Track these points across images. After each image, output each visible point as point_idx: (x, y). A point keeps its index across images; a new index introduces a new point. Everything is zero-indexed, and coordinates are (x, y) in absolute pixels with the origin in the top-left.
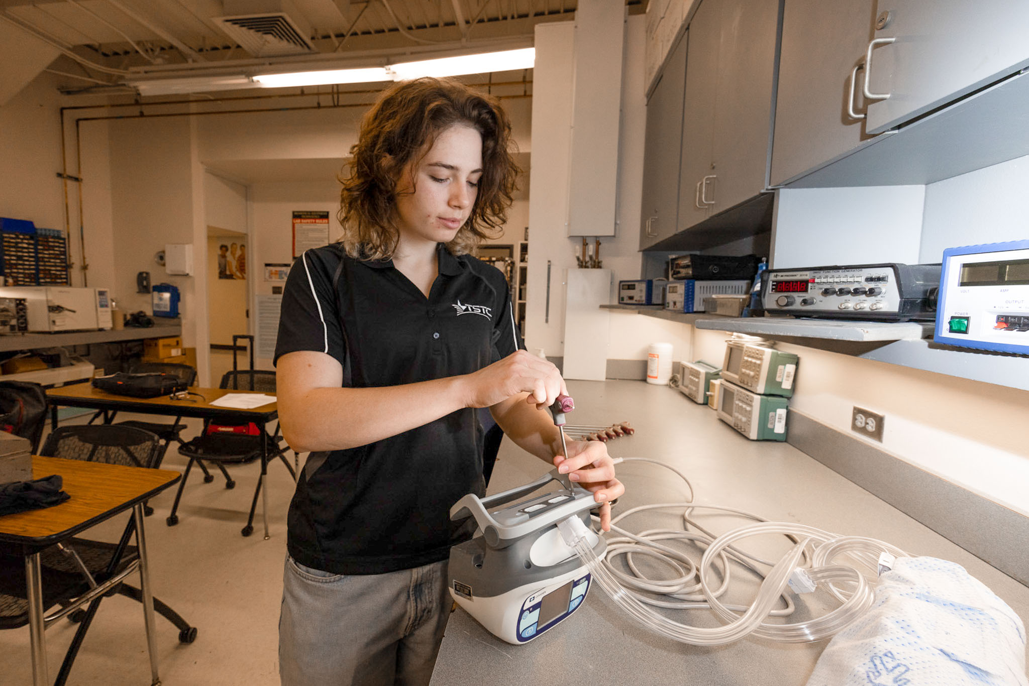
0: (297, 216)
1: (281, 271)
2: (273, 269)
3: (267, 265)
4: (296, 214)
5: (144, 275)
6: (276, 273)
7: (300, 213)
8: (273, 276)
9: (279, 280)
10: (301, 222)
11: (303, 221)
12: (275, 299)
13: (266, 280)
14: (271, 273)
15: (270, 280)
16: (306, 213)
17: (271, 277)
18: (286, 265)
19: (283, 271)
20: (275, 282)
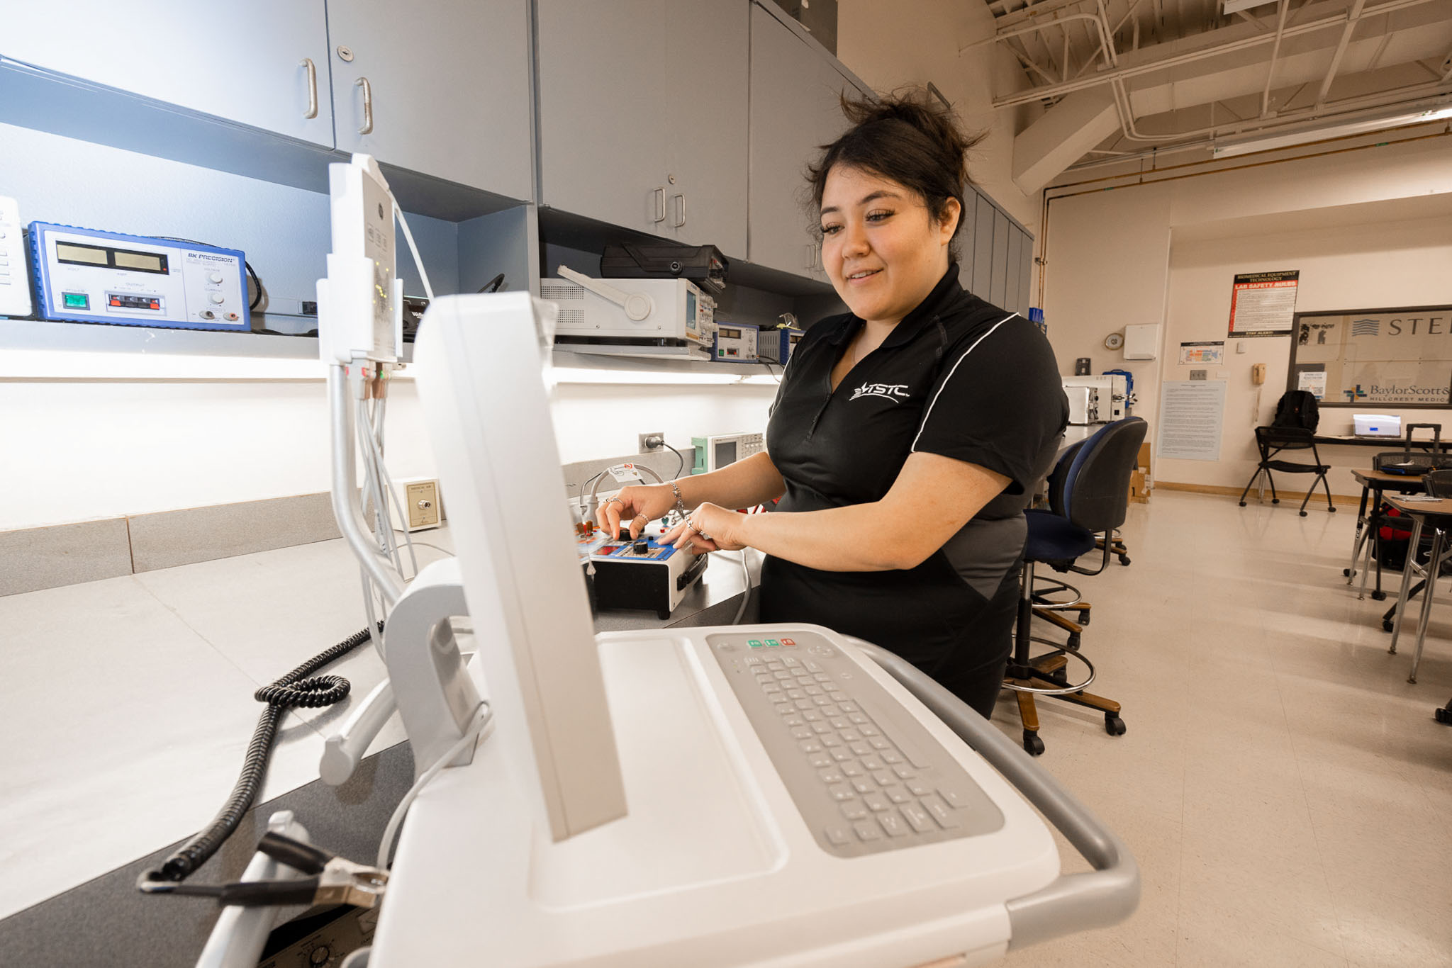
0: (1239, 280)
1: (1206, 351)
2: (1193, 349)
3: (1183, 345)
4: (1239, 277)
5: (1084, 362)
6: (1199, 353)
7: (1247, 277)
8: (1194, 358)
9: (1203, 362)
10: (1248, 288)
11: (1251, 286)
12: (1194, 386)
13: (1181, 363)
14: (1191, 354)
15: (1189, 362)
16: (1258, 276)
17: (1189, 360)
18: (1216, 343)
19: (1210, 351)
20: (1197, 365)
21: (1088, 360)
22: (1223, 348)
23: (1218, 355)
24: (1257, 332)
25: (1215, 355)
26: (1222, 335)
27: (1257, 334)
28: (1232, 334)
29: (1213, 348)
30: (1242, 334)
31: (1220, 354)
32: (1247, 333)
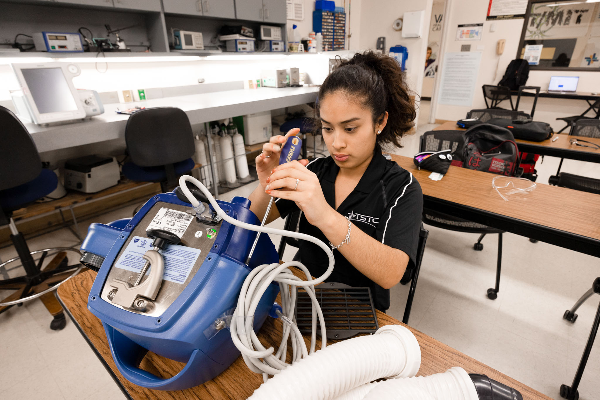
1: (472, 31)
2: (465, 29)
3: (460, 26)
5: (382, 40)
6: (468, 33)
8: (464, 36)
9: (470, 39)
12: (462, 56)
13: (457, 40)
14: (463, 33)
15: (461, 39)
17: (461, 37)
18: (478, 25)
19: (475, 31)
20: (466, 41)
21: (384, 38)
22: (482, 28)
23: (479, 33)
24: (504, 16)
25: (477, 33)
26: (482, 19)
27: (504, 17)
28: (489, 18)
29: (476, 28)
30: (494, 18)
31: (480, 33)
32: (498, 17)
